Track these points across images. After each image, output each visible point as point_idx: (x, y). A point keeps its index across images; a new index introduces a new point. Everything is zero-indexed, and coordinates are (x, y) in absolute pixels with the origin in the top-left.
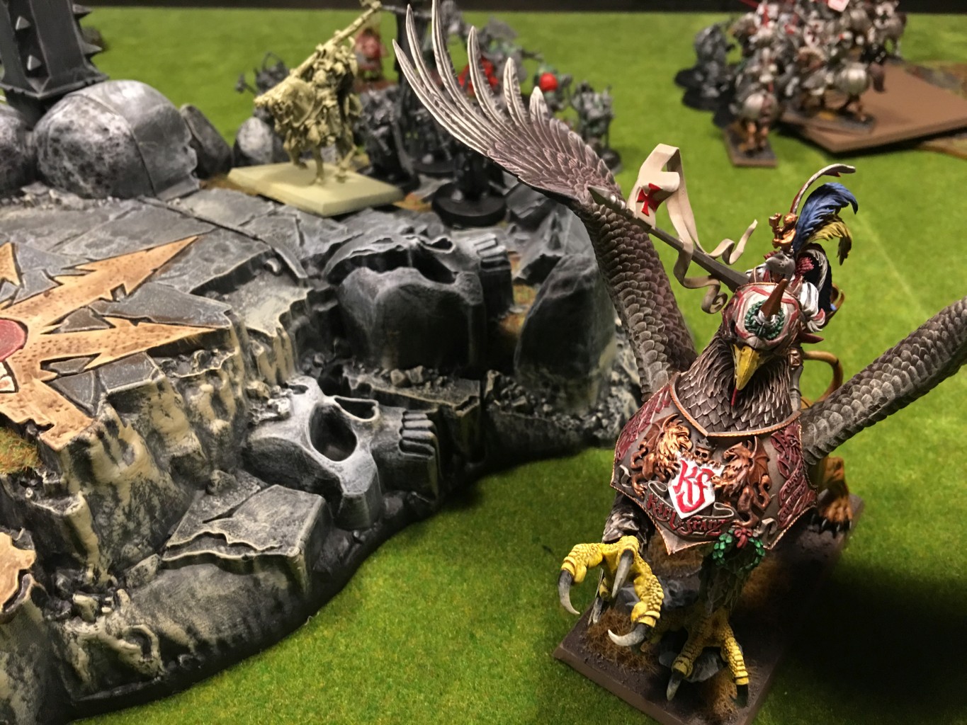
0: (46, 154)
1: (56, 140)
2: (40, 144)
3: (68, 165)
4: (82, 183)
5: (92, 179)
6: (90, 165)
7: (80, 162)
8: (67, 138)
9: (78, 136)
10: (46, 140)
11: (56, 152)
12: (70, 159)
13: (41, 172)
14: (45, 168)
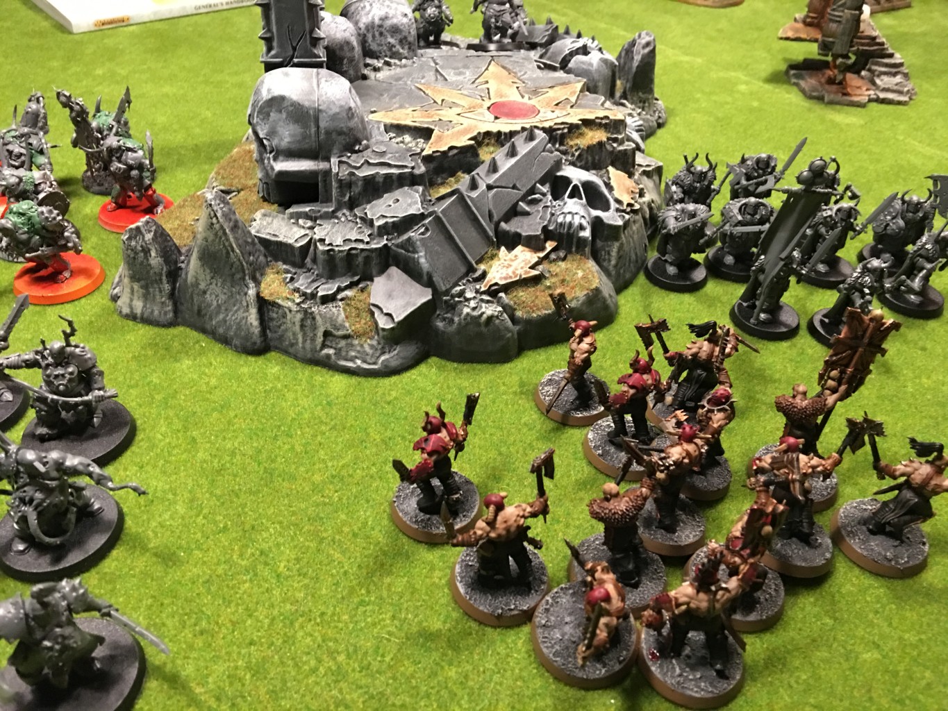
0: (374, 36)
1: (380, 26)
2: (368, 31)
3: (392, 41)
4: (401, 51)
5: (407, 47)
6: (405, 38)
7: (399, 37)
8: (388, 23)
9: (395, 21)
10: (373, 28)
11: (381, 34)
12: (392, 37)
13: (371, 50)
14: (374, 47)
